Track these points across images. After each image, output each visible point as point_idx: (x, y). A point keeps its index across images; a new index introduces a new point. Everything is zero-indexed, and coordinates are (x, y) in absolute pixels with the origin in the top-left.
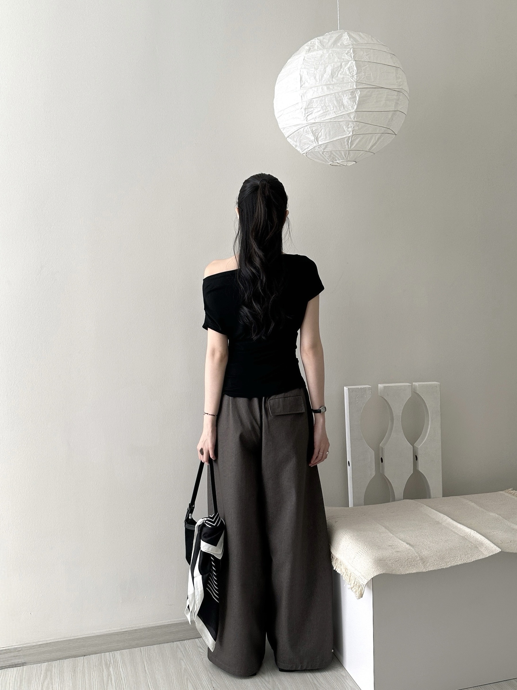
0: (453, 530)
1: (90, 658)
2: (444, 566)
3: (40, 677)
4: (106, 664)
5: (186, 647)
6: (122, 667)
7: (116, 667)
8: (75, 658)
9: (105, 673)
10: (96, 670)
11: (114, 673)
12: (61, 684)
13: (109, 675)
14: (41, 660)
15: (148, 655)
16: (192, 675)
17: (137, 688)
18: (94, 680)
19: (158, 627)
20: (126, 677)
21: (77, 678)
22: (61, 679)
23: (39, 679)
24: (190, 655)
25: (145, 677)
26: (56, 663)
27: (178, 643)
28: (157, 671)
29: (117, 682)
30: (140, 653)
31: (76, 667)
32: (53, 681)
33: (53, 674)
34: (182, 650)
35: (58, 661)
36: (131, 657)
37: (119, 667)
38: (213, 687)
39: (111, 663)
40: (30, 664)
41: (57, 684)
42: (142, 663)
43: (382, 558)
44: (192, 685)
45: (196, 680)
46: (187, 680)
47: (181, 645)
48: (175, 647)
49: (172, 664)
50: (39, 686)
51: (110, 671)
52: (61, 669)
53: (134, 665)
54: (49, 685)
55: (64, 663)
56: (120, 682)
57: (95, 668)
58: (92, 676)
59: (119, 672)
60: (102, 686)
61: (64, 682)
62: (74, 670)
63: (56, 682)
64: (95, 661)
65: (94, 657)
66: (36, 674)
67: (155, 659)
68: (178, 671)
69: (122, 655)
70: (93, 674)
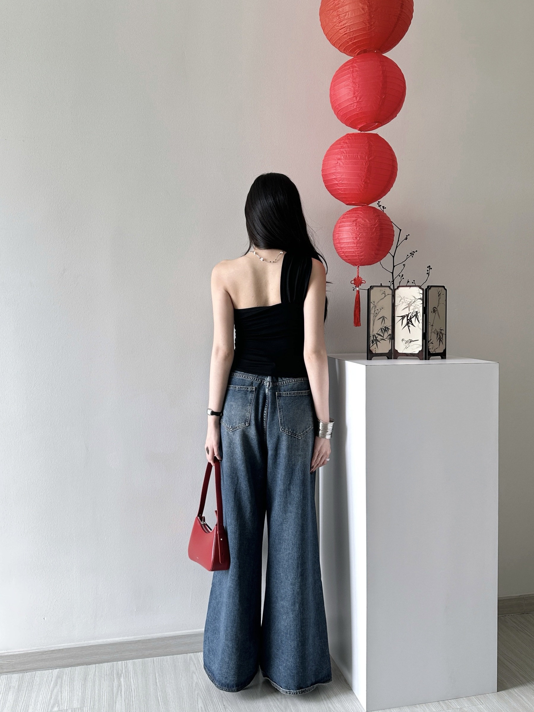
1: (102, 666)
3: (51, 683)
4: (118, 674)
6: (133, 678)
7: (127, 678)
8: (87, 666)
9: (116, 683)
10: (107, 679)
11: (124, 684)
12: (70, 692)
13: (119, 686)
14: (53, 667)
15: (160, 666)
17: (146, 702)
18: (104, 691)
19: (172, 637)
20: (136, 689)
21: (87, 688)
22: (71, 688)
23: (49, 686)
25: (155, 691)
26: (67, 670)
28: (168, 684)
29: (126, 693)
30: (152, 663)
31: (87, 676)
32: (63, 689)
34: (195, 662)
35: (70, 668)
36: (143, 668)
37: (130, 678)
38: (224, 705)
39: (123, 673)
40: (42, 670)
41: (66, 693)
42: (153, 675)
44: (203, 701)
45: (207, 696)
46: (198, 696)
47: (195, 658)
48: (188, 658)
49: (184, 677)
50: (48, 694)
51: (121, 682)
52: (72, 677)
53: (146, 676)
54: (58, 693)
55: (75, 671)
56: (130, 693)
57: (106, 677)
58: (102, 686)
59: (130, 684)
60: (111, 697)
61: (73, 690)
62: (85, 679)
63: (65, 690)
64: (107, 669)
65: (106, 665)
66: (46, 680)
67: (167, 671)
68: (190, 685)
69: (134, 666)
70: (103, 683)
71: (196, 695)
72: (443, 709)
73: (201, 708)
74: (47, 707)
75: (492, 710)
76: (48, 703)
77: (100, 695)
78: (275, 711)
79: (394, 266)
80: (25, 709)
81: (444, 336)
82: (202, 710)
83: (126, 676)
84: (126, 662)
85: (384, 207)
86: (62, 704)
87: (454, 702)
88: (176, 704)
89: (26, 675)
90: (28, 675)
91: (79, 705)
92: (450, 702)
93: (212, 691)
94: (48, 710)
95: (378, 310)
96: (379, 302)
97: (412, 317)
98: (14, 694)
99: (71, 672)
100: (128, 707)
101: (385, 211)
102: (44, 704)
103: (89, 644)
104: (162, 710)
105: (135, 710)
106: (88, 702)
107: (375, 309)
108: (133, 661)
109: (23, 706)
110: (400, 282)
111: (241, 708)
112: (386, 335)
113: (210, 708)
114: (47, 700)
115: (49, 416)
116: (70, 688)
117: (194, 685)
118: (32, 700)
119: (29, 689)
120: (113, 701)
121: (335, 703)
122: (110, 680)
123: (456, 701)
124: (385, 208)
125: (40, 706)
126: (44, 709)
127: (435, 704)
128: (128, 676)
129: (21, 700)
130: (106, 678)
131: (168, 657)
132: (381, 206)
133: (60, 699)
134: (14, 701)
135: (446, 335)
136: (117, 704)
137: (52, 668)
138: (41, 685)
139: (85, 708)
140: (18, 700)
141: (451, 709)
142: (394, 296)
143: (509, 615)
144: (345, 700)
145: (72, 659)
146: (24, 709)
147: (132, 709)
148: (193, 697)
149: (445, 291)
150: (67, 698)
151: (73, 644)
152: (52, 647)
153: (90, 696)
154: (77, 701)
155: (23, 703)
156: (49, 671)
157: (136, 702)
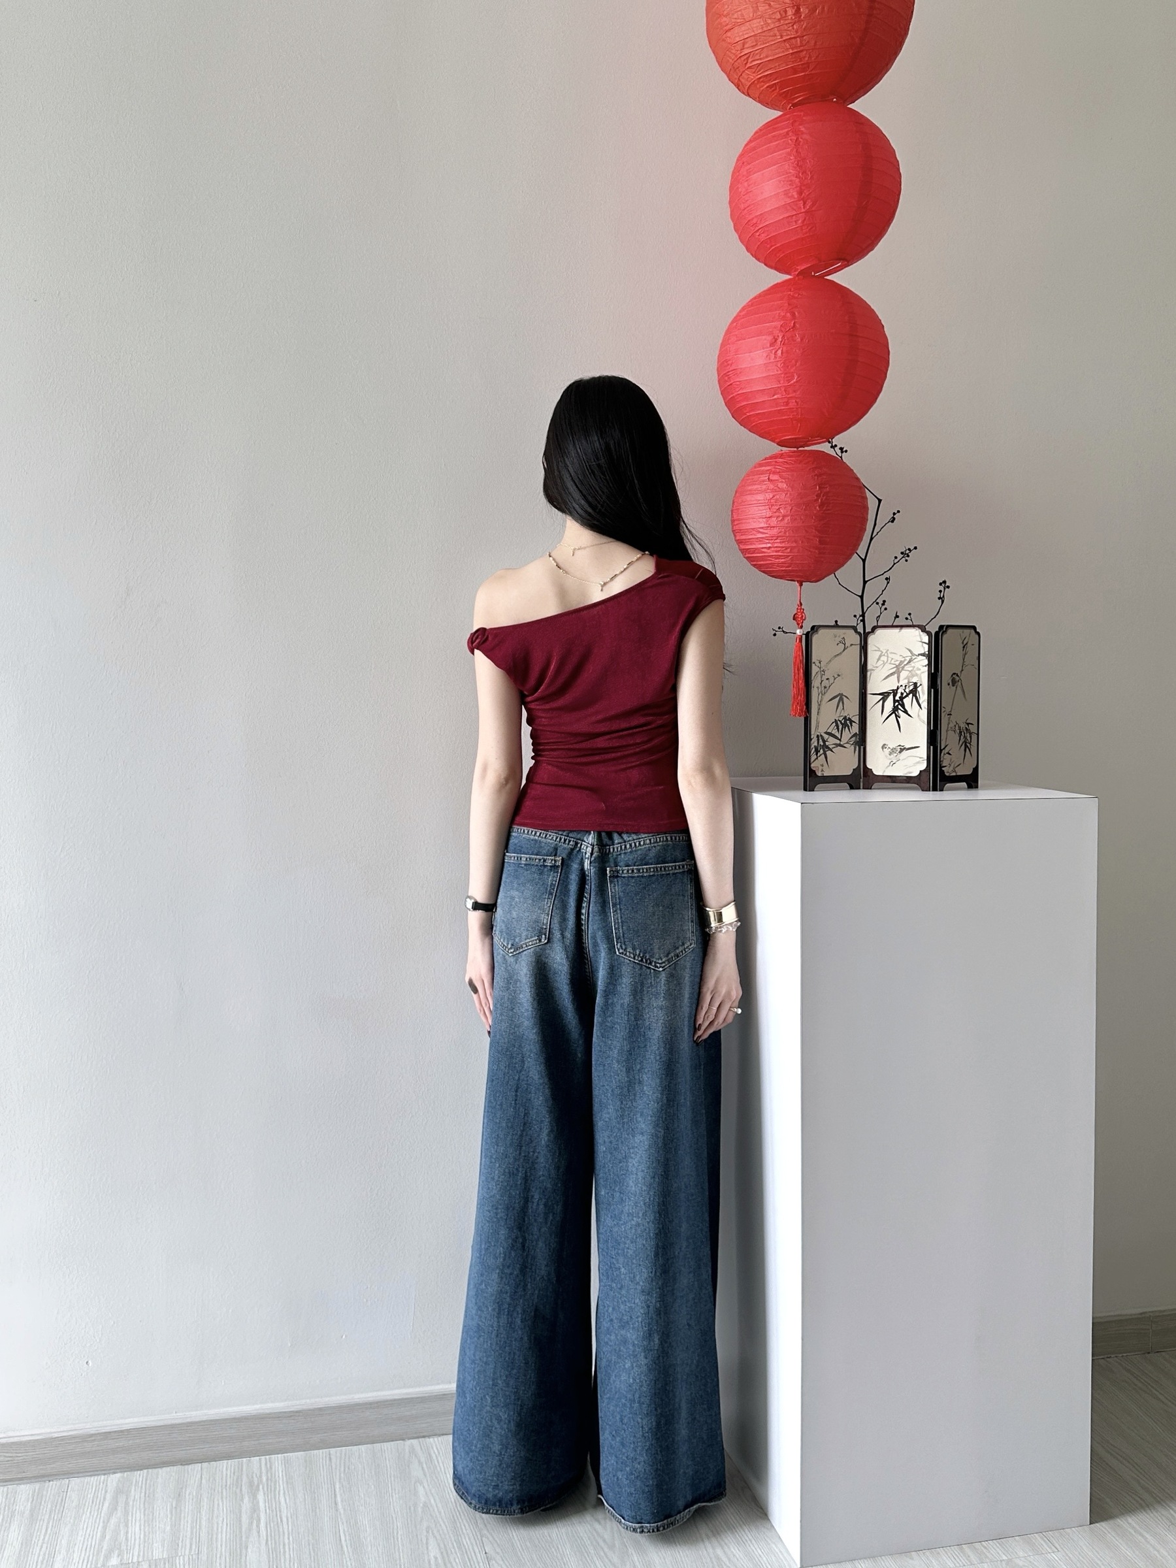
1: (216, 1467)
3: (103, 1503)
4: (251, 1484)
5: (432, 1452)
6: (284, 1493)
7: (271, 1492)
8: (183, 1467)
9: (246, 1504)
10: (226, 1496)
11: (265, 1507)
12: (146, 1524)
13: (255, 1511)
14: (107, 1469)
15: (345, 1468)
16: (440, 1520)
17: (313, 1545)
18: (220, 1522)
19: (371, 1404)
20: (291, 1517)
21: (183, 1515)
22: (148, 1515)
23: (100, 1511)
24: (439, 1473)
25: (333, 1520)
26: (140, 1475)
27: (415, 1442)
28: (362, 1506)
29: (270, 1527)
30: (328, 1462)
31: (182, 1488)
32: (130, 1518)
33: (131, 1503)
34: (423, 1460)
35: (145, 1471)
36: (308, 1471)
37: (277, 1493)
38: (486, 1553)
39: (261, 1481)
40: (86, 1476)
41: (138, 1524)
42: (329, 1485)
44: (439, 1545)
45: (448, 1533)
46: (428, 1532)
47: (422, 1449)
48: (407, 1451)
49: (397, 1491)
50: (98, 1528)
51: (258, 1502)
52: (149, 1490)
53: (313, 1490)
54: (119, 1525)
55: (157, 1478)
56: (278, 1527)
57: (224, 1490)
58: (216, 1510)
59: (278, 1503)
60: (236, 1535)
61: (152, 1520)
62: (179, 1495)
63: (135, 1521)
64: (227, 1474)
65: (225, 1464)
66: (93, 1499)
67: (360, 1477)
68: (410, 1509)
69: (287, 1465)
70: (218, 1504)
71: (425, 1532)
72: (970, 1562)
73: (436, 1558)
74: (94, 1558)
75: (1078, 1565)
76: (96, 1547)
77: (212, 1530)
78: (599, 1566)
79: (865, 582)
80: (47, 1561)
81: (974, 737)
82: (437, 1565)
83: (269, 1489)
84: (270, 1458)
85: (843, 448)
86: (127, 1549)
87: (995, 1546)
88: (381, 1551)
89: (48, 1486)
90: (53, 1486)
91: (165, 1552)
92: (985, 1548)
93: (460, 1523)
94: (97, 1564)
95: (828, 679)
96: (830, 661)
97: (905, 694)
98: (22, 1528)
99: (148, 1482)
100: (273, 1557)
101: (846, 458)
102: (88, 1550)
103: (186, 1418)
104: (349, 1565)
105: (290, 1563)
106: (186, 1545)
107: (821, 678)
108: (284, 1456)
109: (42, 1553)
110: (879, 616)
111: (523, 1560)
112: (846, 735)
113: (455, 1559)
114: (96, 1540)
115: (96, 915)
116: (144, 1517)
117: (420, 1510)
118: (61, 1541)
119: (56, 1516)
120: (241, 1544)
121: (731, 1546)
122: (234, 1499)
123: (999, 1544)
124: (846, 451)
125: (80, 1556)
126: (88, 1562)
127: (952, 1552)
128: (273, 1489)
129: (36, 1541)
130: (224, 1495)
131: (363, 1448)
132: (836, 446)
133: (124, 1539)
134: (22, 1544)
135: (978, 734)
136: (249, 1550)
137: (106, 1472)
138: (82, 1510)
139: (179, 1559)
140: (32, 1540)
141: (987, 1563)
142: (864, 648)
143: (1116, 1357)
144: (753, 1541)
145: (150, 1452)
146: (45, 1561)
147: (282, 1561)
148: (417, 1535)
149: (977, 636)
150: (140, 1538)
151: (152, 1418)
152: (106, 1427)
153: (189, 1533)
154: (160, 1544)
155: (42, 1547)
156: (99, 1477)
157: (291, 1547)
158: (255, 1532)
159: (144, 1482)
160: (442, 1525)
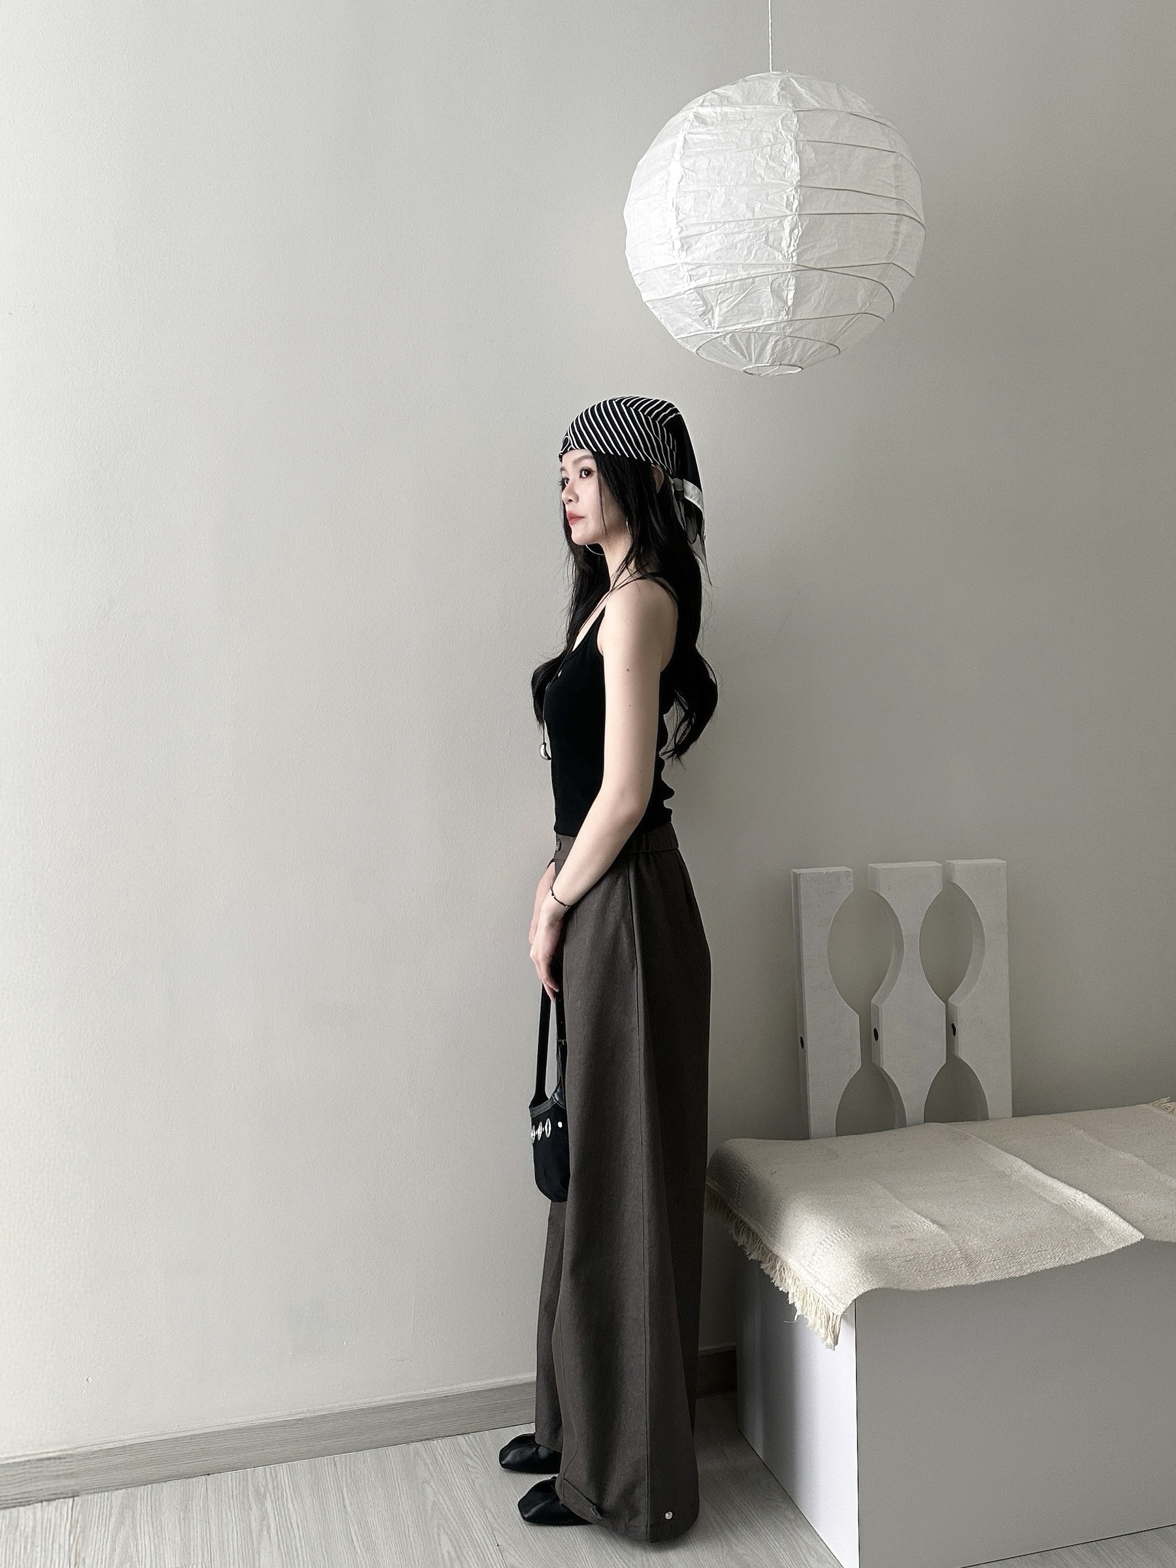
0: (1037, 1191)
1: (221, 1478)
2: (1014, 1272)
3: (110, 1519)
4: (257, 1492)
5: (437, 1453)
6: (292, 1500)
7: (278, 1500)
8: (187, 1480)
9: (255, 1512)
10: (234, 1505)
11: (274, 1514)
12: (156, 1537)
13: (264, 1518)
14: (112, 1485)
15: (351, 1473)
16: (450, 1516)
18: (230, 1531)
19: (372, 1408)
20: (301, 1522)
21: (191, 1524)
22: (157, 1527)
23: (107, 1526)
24: (445, 1473)
25: (344, 1523)
26: (144, 1491)
27: (419, 1445)
28: (371, 1506)
29: (281, 1532)
30: (333, 1468)
31: (189, 1501)
32: (138, 1531)
34: (428, 1461)
35: (150, 1486)
36: (314, 1478)
37: (284, 1498)
38: (498, 1545)
39: (268, 1491)
40: (87, 1494)
41: (147, 1537)
42: (337, 1491)
43: (875, 1254)
44: (451, 1541)
45: (458, 1527)
46: (439, 1529)
48: (412, 1453)
49: (404, 1491)
51: (266, 1510)
52: (155, 1505)
53: (320, 1495)
54: (128, 1539)
55: (162, 1493)
56: (289, 1532)
57: (231, 1501)
58: (224, 1520)
59: (286, 1511)
61: (162, 1532)
62: (186, 1507)
63: (144, 1533)
64: (232, 1485)
65: (229, 1476)
66: (99, 1514)
67: (367, 1481)
68: (419, 1508)
69: (292, 1473)
70: (227, 1514)
71: (436, 1529)
73: (449, 1553)
77: (223, 1536)
82: (451, 1559)
83: (276, 1497)
84: (274, 1468)
88: (393, 1548)
93: (470, 1518)
99: (153, 1497)
104: (363, 1563)
108: (289, 1465)
113: (468, 1553)
116: (153, 1529)
120: (253, 1550)
122: (242, 1507)
130: (232, 1504)
136: (262, 1557)
137: (108, 1489)
138: (88, 1527)
145: (154, 1467)
148: (428, 1533)
150: (150, 1548)
153: (199, 1544)
156: (103, 1494)
157: (304, 1550)
158: (266, 1539)
159: (149, 1495)
160: (454, 1523)
